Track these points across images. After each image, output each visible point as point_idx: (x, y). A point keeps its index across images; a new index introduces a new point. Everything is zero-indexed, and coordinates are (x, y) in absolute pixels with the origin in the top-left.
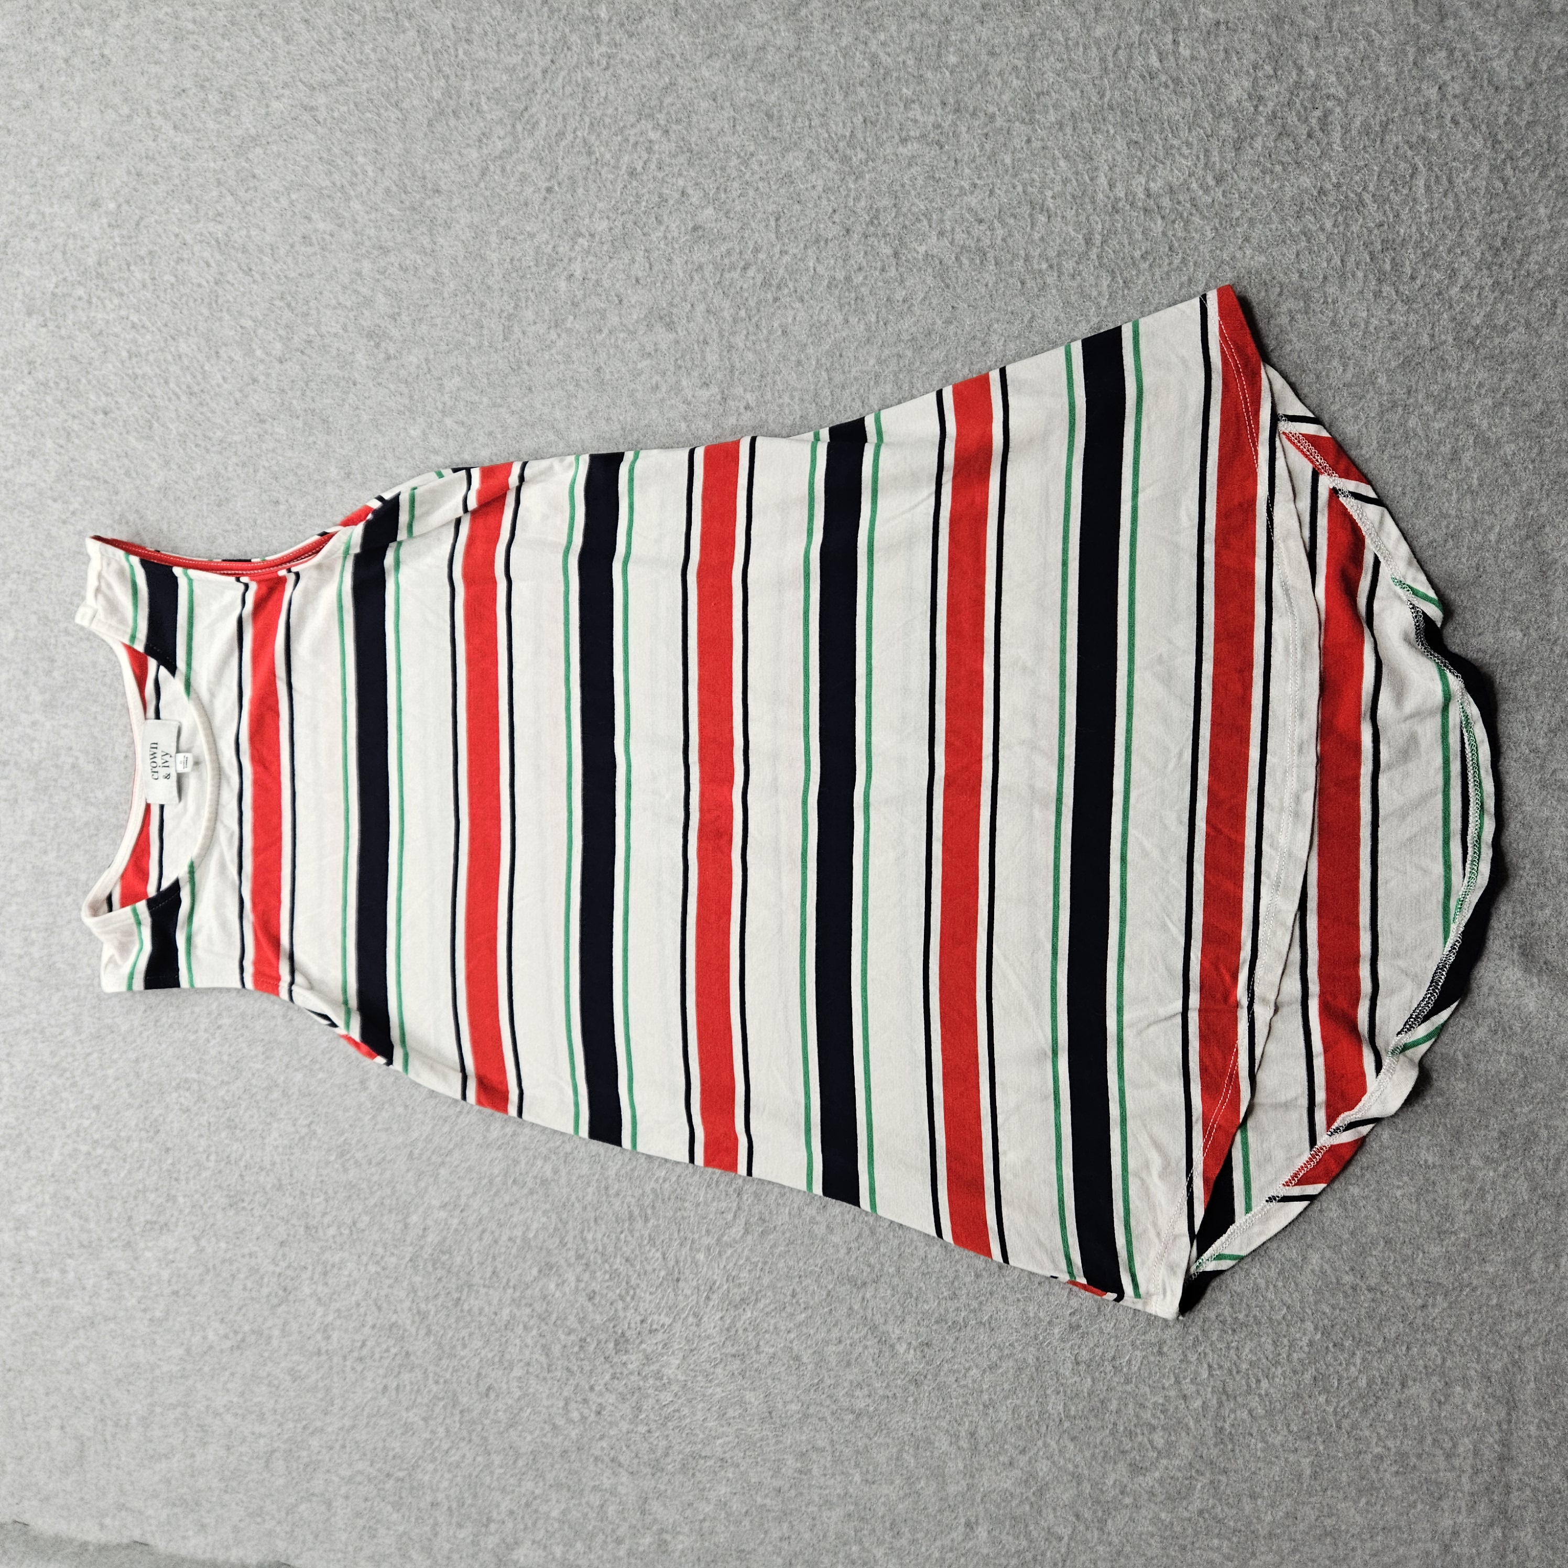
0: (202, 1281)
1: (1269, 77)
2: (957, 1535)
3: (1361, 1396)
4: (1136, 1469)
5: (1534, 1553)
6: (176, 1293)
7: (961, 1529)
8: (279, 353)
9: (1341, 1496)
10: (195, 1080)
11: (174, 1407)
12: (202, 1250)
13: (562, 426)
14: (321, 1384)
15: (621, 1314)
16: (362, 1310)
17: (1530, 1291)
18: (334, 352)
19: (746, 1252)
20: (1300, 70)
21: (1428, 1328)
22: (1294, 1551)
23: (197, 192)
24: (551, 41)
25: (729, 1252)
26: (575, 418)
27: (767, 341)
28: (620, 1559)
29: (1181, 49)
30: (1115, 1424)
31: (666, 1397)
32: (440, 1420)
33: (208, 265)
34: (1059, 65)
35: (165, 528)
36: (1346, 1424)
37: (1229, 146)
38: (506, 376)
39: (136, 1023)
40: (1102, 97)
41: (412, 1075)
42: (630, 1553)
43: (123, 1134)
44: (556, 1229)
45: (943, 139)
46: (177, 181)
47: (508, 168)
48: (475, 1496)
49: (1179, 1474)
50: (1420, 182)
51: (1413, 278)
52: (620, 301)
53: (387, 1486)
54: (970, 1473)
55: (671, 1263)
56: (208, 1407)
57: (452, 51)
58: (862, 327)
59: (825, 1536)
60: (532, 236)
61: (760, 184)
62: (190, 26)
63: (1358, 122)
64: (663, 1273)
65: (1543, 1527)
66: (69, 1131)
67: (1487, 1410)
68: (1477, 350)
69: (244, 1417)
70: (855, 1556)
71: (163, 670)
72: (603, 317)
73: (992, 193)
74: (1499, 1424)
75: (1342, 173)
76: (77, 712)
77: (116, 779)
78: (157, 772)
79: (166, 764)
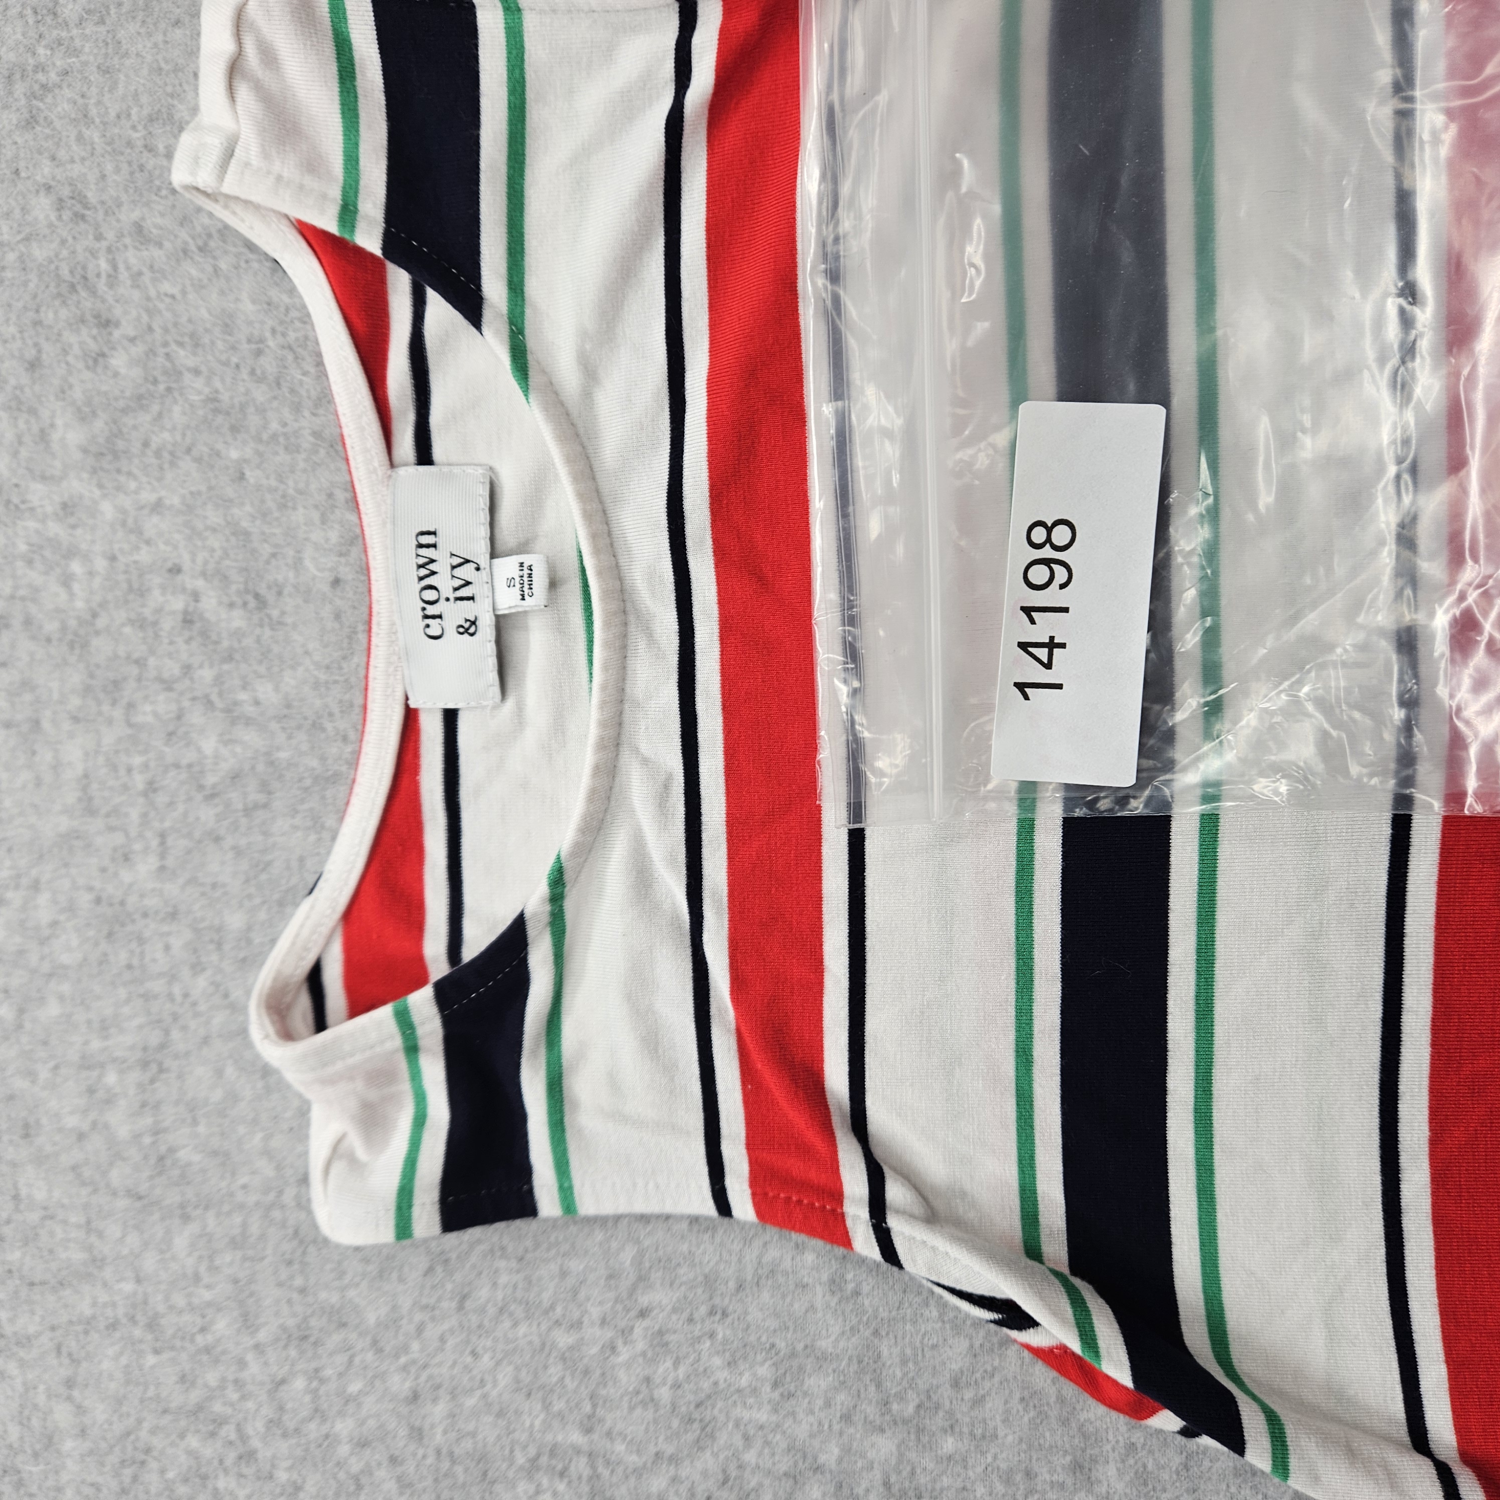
10: (578, 1451)
39: (405, 1303)
41: (1297, 1482)
71: (435, 303)
76: (187, 464)
77: (311, 646)
78: (440, 617)
79: (463, 593)
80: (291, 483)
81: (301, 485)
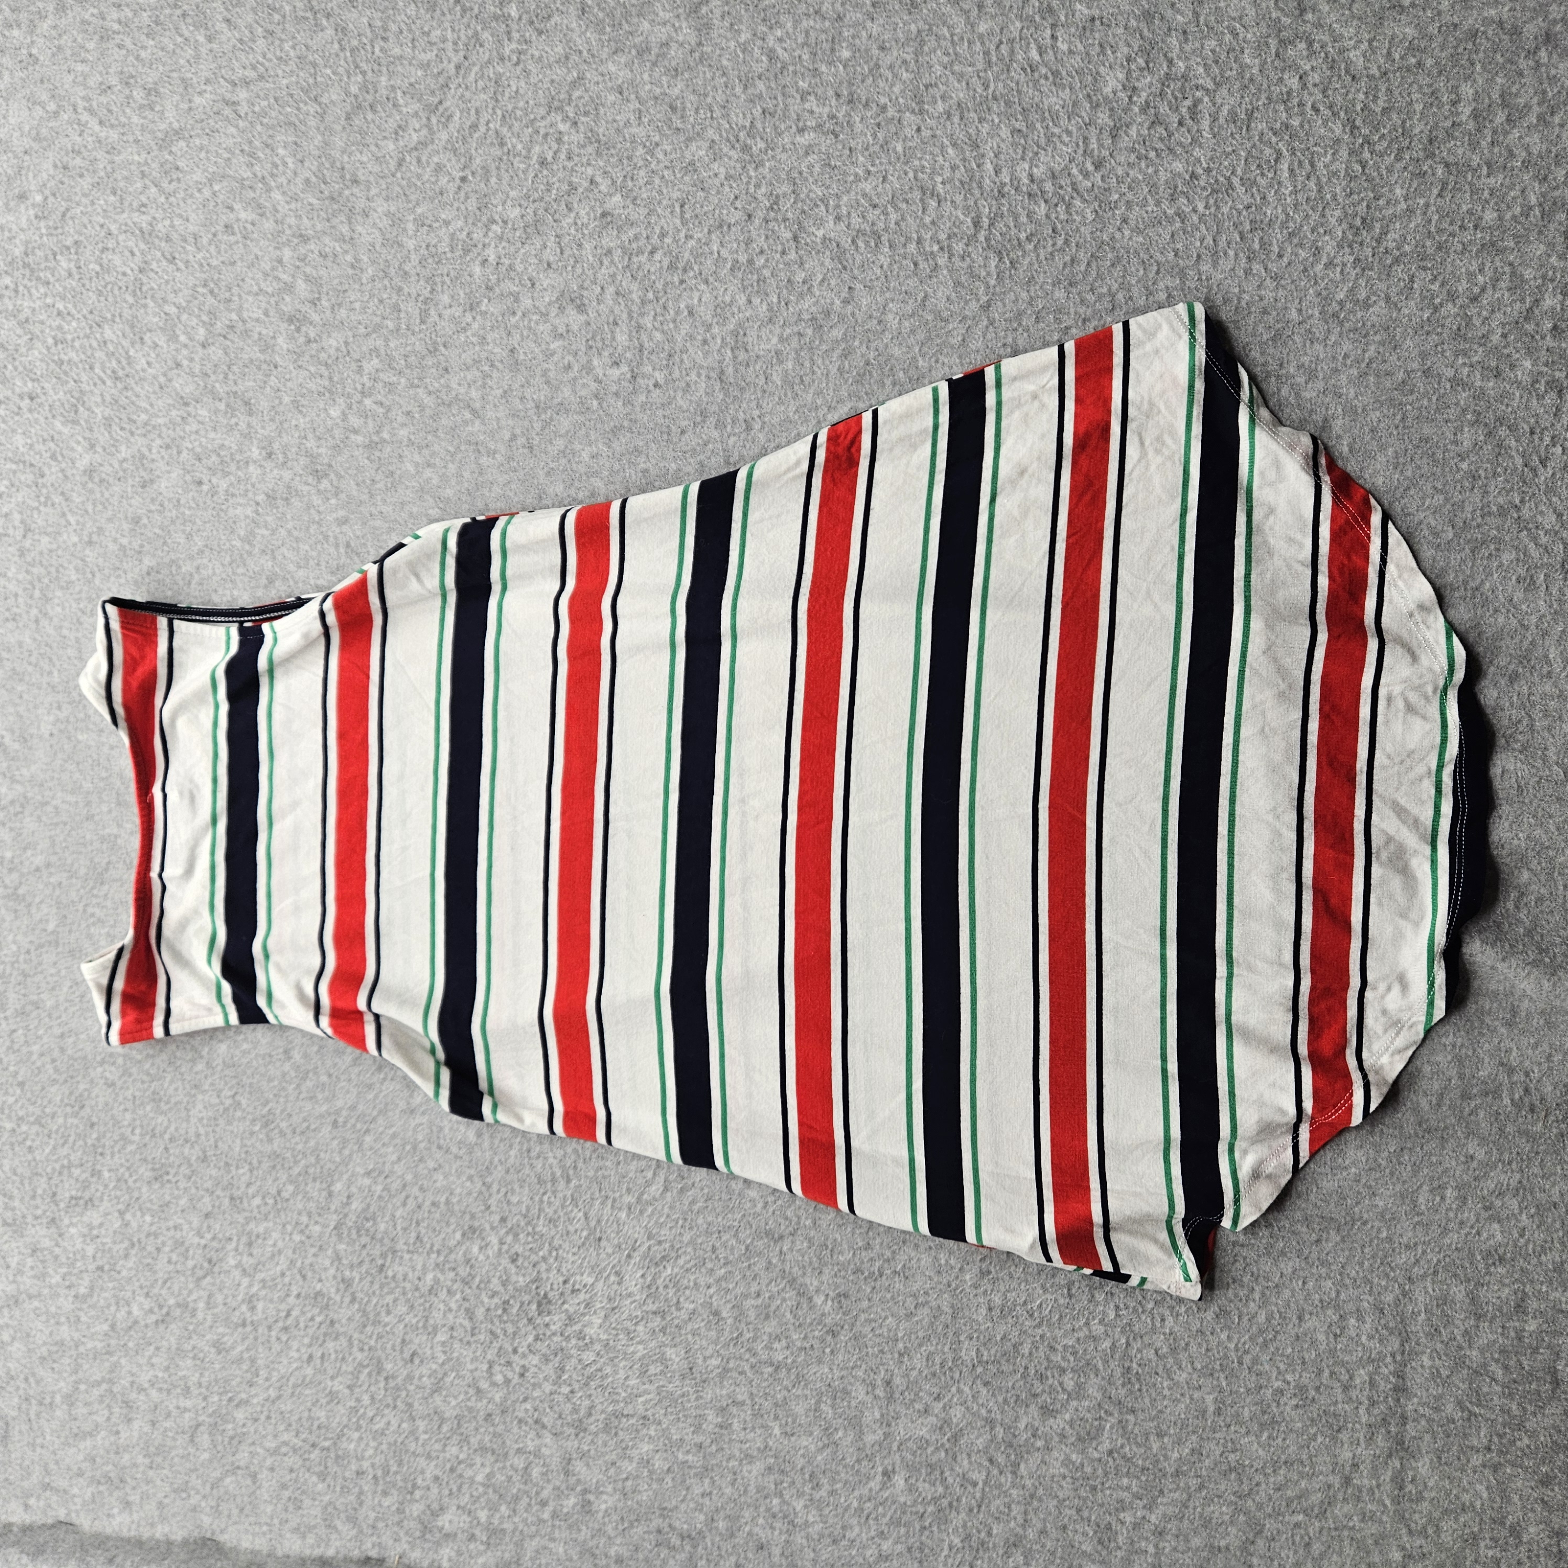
0: (126, 1256)
1: (1141, 70)
2: (875, 1484)
3: (1261, 1332)
4: (1047, 1412)
5: (1431, 1484)
6: (100, 1268)
7: (879, 1478)
8: (202, 339)
9: (1243, 1431)
11: (98, 1384)
12: (127, 1225)
13: (477, 405)
14: (246, 1355)
15: (544, 1276)
16: (287, 1280)
17: (1418, 1223)
18: (256, 336)
19: (666, 1210)
20: (1171, 62)
21: (1323, 1263)
22: (1201, 1487)
23: (122, 184)
24: (463, 38)
25: (650, 1209)
27: (674, 321)
28: (544, 1521)
29: (1059, 44)
30: (1026, 1368)
31: (589, 1356)
32: (365, 1387)
33: (133, 254)
34: (946, 59)
36: (1247, 1359)
37: (1106, 134)
38: (423, 358)
40: (986, 88)
42: (555, 1515)
44: (481, 1193)
45: (838, 129)
46: (102, 174)
47: (424, 159)
48: (400, 1463)
49: (1088, 1416)
50: (1284, 166)
51: (1280, 256)
52: (533, 285)
53: (312, 1456)
54: (886, 1422)
55: (593, 1224)
56: (132, 1383)
57: (368, 47)
58: (765, 307)
59: (745, 1491)
60: (447, 223)
61: (666, 173)
62: (116, 26)
63: (1225, 111)
64: (585, 1233)
65: (1439, 1458)
67: (1381, 1341)
68: (1341, 323)
69: (169, 1392)
70: (776, 1510)
72: (517, 300)
73: (885, 179)
74: (1393, 1355)
75: (1212, 159)
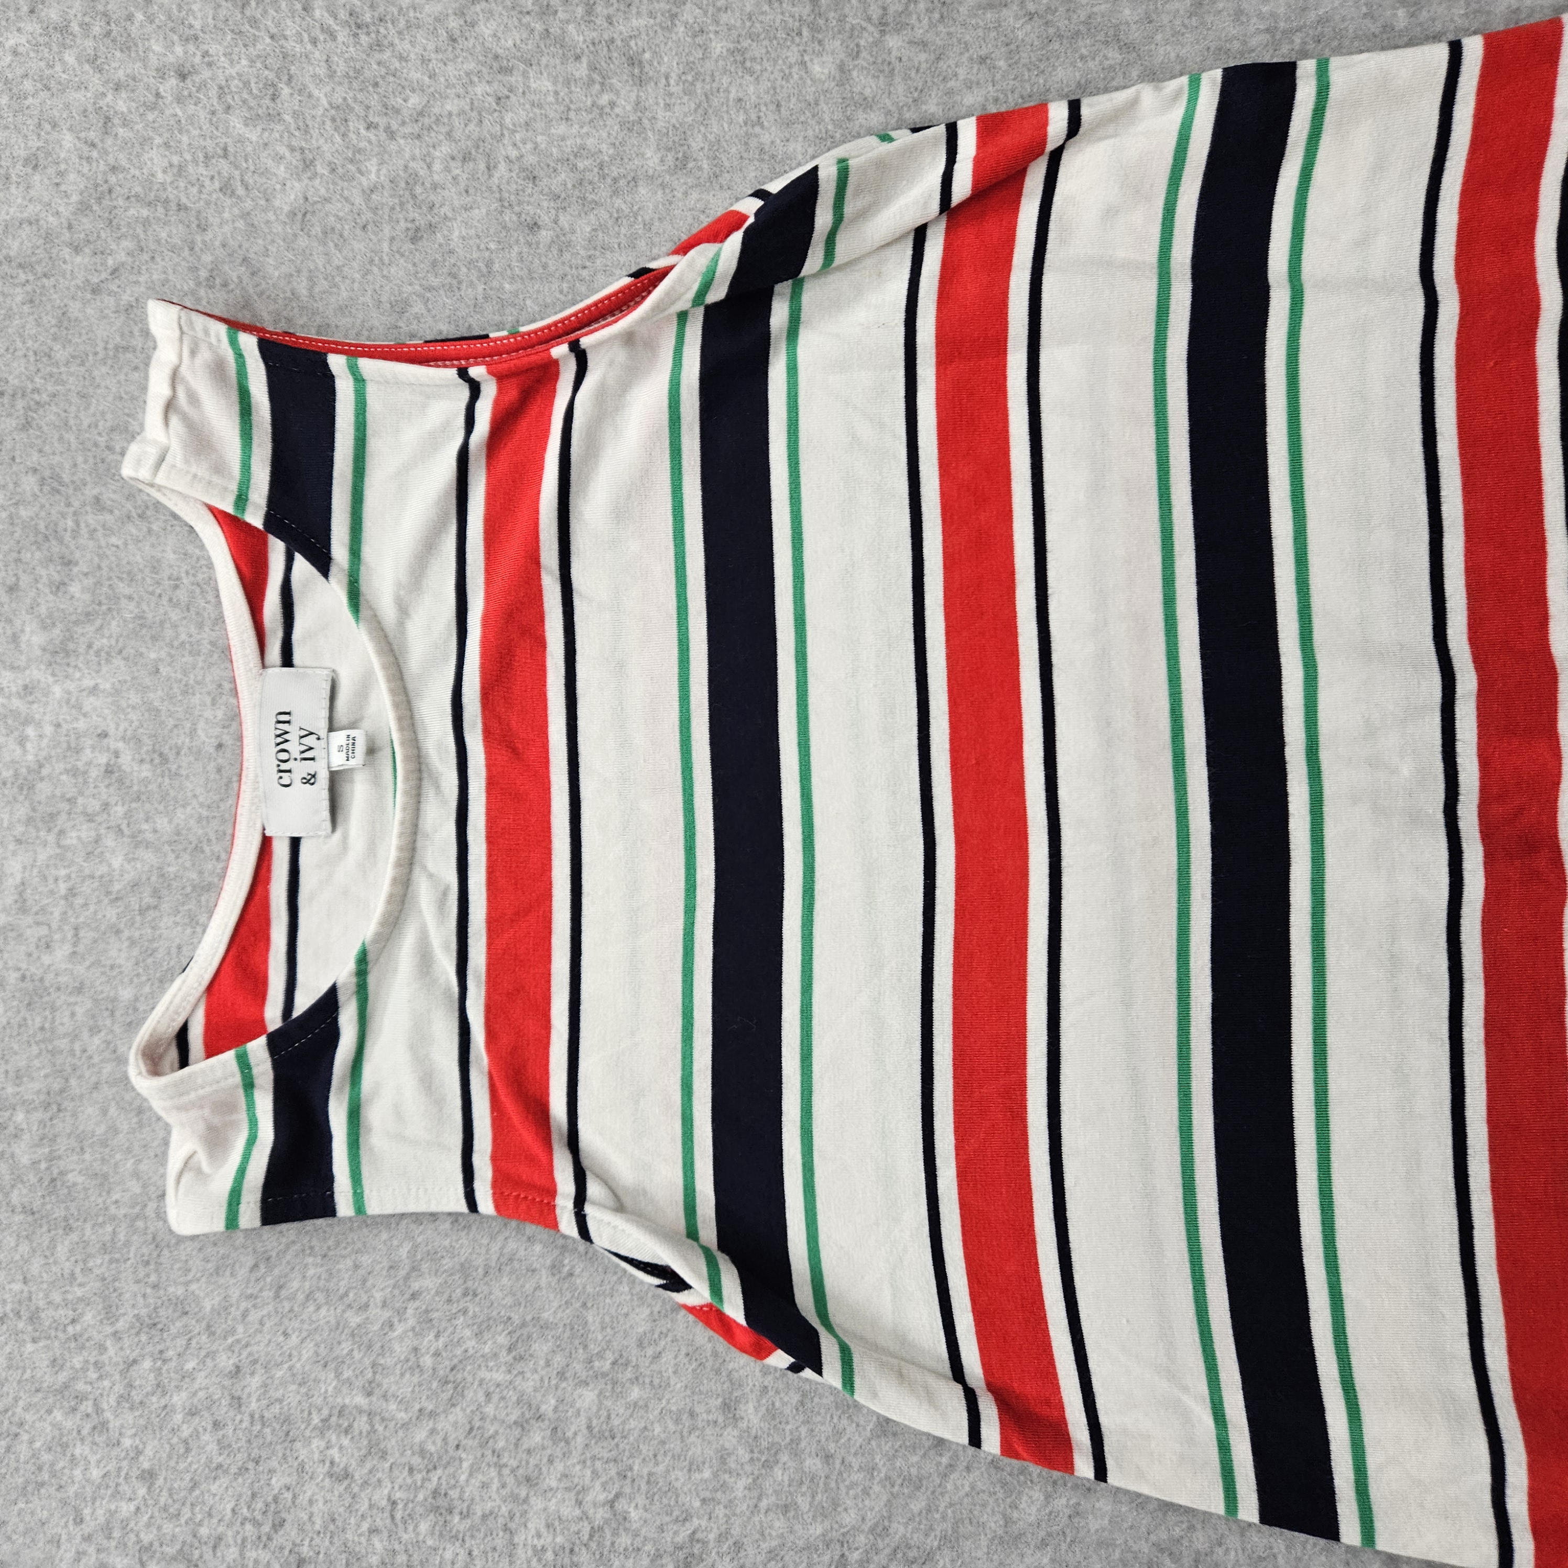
10: (360, 1411)
26: (1165, 19)
35: (302, 289)
39: (235, 1294)
41: (860, 1396)
43: (204, 1531)
66: (87, 1528)
71: (300, 562)
76: (118, 662)
77: (198, 791)
78: (289, 771)
79: (307, 755)
80: (192, 676)
81: (199, 678)
